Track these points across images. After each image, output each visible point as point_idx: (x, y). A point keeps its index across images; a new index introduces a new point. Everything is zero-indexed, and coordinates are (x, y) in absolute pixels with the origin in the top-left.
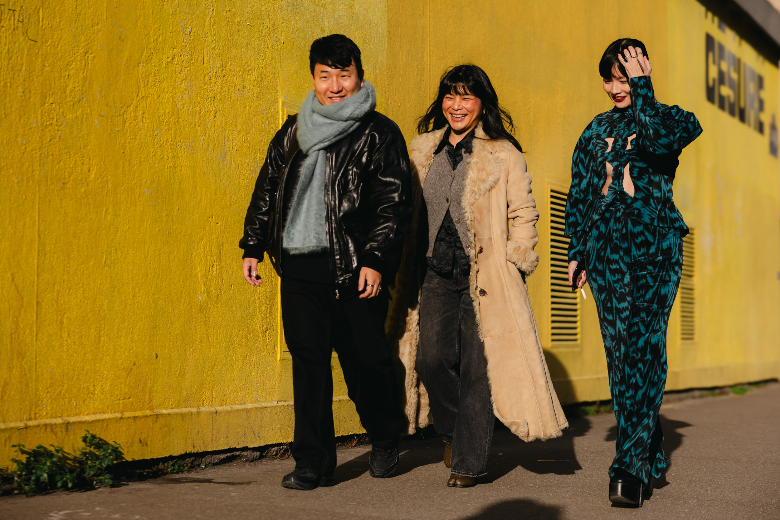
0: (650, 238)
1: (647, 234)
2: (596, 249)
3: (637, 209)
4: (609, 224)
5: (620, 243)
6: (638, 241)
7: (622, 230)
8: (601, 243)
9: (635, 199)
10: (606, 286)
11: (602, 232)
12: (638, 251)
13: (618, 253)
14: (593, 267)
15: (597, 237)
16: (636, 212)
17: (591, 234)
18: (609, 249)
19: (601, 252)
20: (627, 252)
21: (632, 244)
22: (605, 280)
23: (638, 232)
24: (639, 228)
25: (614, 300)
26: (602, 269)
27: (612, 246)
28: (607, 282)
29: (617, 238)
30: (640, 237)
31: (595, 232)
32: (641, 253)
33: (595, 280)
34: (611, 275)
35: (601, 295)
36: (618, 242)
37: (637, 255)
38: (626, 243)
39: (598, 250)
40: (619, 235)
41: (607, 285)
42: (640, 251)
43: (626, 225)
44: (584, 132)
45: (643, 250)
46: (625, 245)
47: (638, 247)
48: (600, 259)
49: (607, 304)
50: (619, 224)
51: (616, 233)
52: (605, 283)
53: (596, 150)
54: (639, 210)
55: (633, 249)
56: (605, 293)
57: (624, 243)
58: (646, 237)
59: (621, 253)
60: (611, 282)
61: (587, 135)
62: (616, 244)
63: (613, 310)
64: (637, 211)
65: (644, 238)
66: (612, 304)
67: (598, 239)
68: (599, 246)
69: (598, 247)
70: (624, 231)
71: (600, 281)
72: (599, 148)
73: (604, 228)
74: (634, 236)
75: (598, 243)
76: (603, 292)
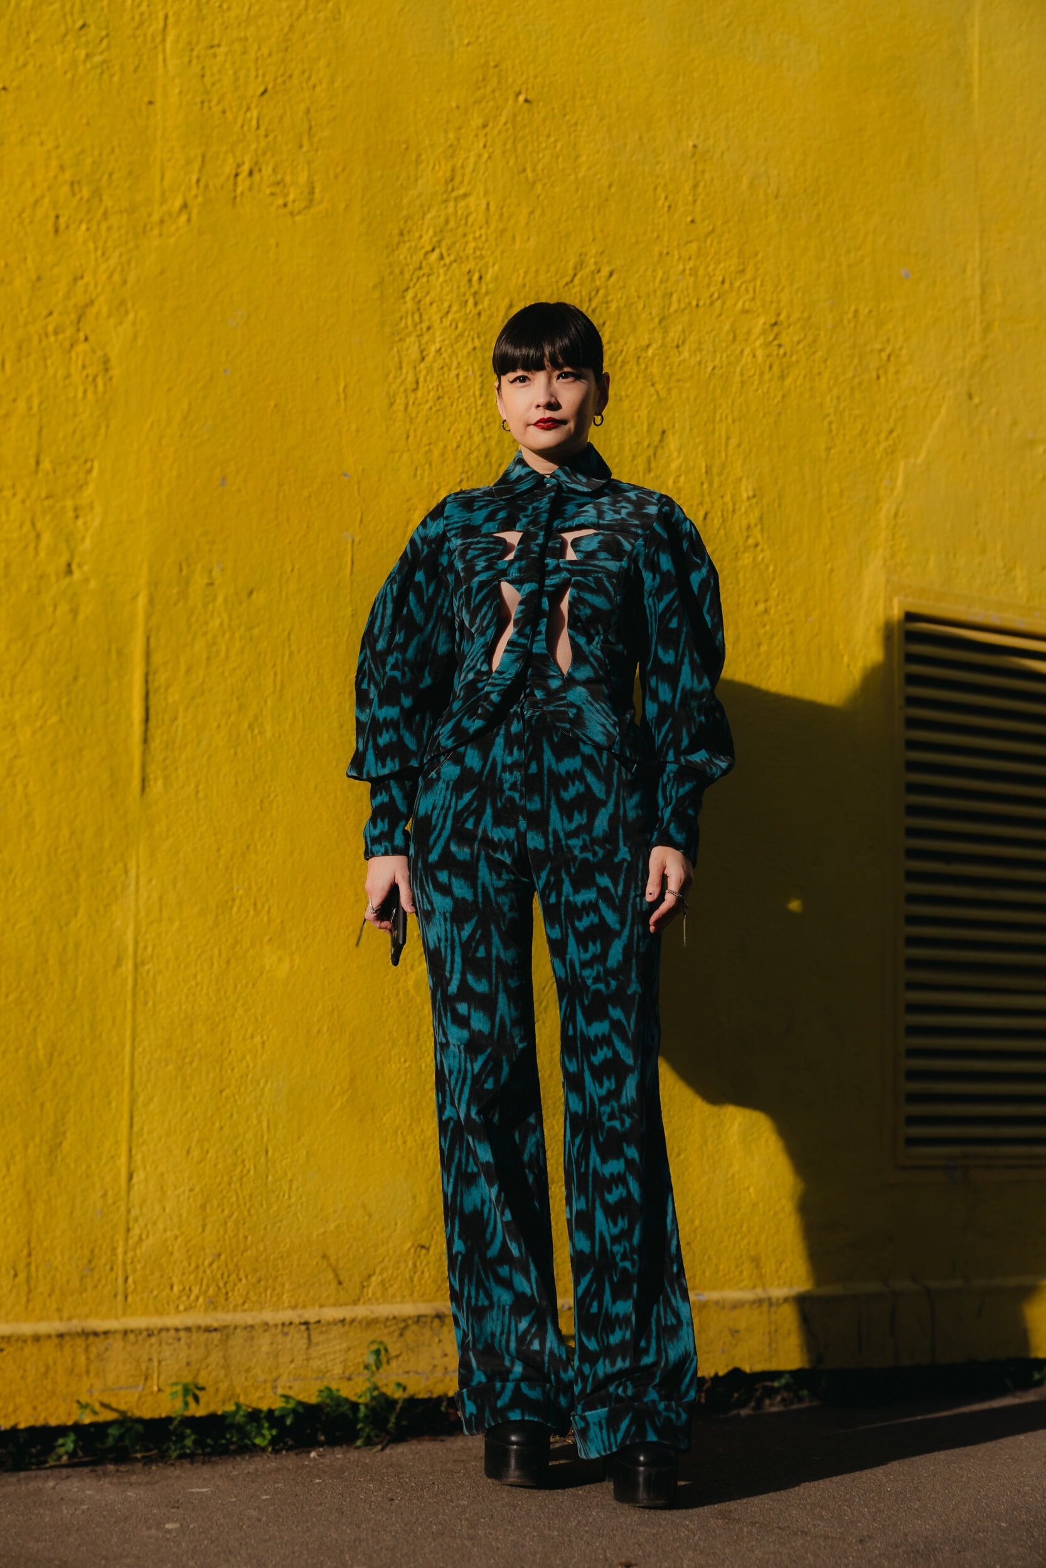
0: (598, 789)
1: (591, 778)
2: (452, 811)
3: (572, 705)
4: (490, 749)
5: (521, 799)
6: (569, 794)
7: (528, 767)
8: (467, 797)
9: (570, 682)
10: (475, 902)
11: (471, 768)
12: (566, 821)
13: (515, 824)
14: (441, 856)
15: (456, 782)
16: (572, 712)
17: (438, 773)
18: (489, 811)
19: (466, 820)
20: (539, 821)
21: (553, 802)
22: (473, 886)
23: (568, 772)
24: (572, 764)
25: (496, 940)
26: (468, 858)
27: (499, 805)
28: (480, 890)
29: (513, 787)
30: (574, 784)
31: (450, 771)
32: (573, 826)
33: (445, 890)
34: (491, 874)
35: (460, 929)
36: (517, 796)
37: (564, 829)
38: (537, 798)
39: (457, 816)
40: (519, 778)
41: (480, 900)
42: (570, 820)
43: (537, 756)
44: (424, 524)
45: (579, 819)
46: (534, 805)
47: (567, 809)
48: (461, 835)
49: (476, 950)
50: (519, 749)
51: (511, 773)
52: (475, 894)
53: (468, 557)
54: (579, 709)
55: (554, 814)
56: (473, 922)
57: (531, 799)
58: (588, 787)
59: (523, 824)
60: (491, 891)
61: (435, 529)
62: (511, 800)
63: (490, 966)
64: (574, 711)
65: (582, 789)
66: (488, 951)
67: (458, 787)
68: (462, 803)
69: (459, 808)
70: (533, 768)
71: (461, 889)
72: (477, 553)
73: (477, 759)
74: (559, 782)
75: (459, 797)
76: (468, 920)
